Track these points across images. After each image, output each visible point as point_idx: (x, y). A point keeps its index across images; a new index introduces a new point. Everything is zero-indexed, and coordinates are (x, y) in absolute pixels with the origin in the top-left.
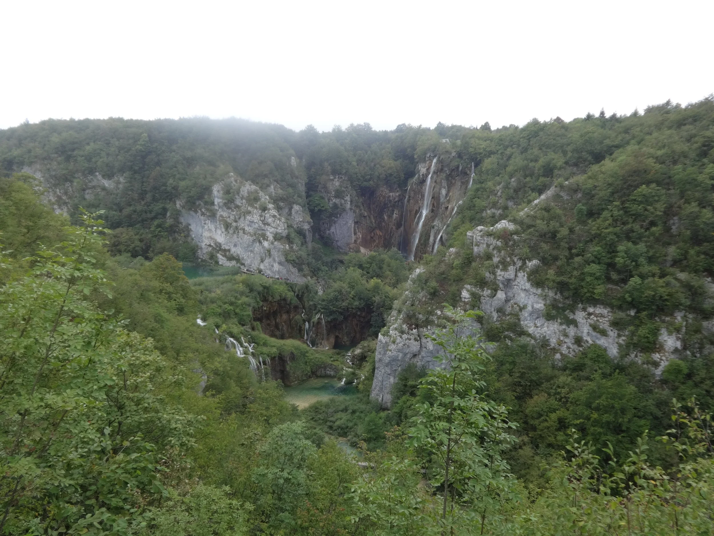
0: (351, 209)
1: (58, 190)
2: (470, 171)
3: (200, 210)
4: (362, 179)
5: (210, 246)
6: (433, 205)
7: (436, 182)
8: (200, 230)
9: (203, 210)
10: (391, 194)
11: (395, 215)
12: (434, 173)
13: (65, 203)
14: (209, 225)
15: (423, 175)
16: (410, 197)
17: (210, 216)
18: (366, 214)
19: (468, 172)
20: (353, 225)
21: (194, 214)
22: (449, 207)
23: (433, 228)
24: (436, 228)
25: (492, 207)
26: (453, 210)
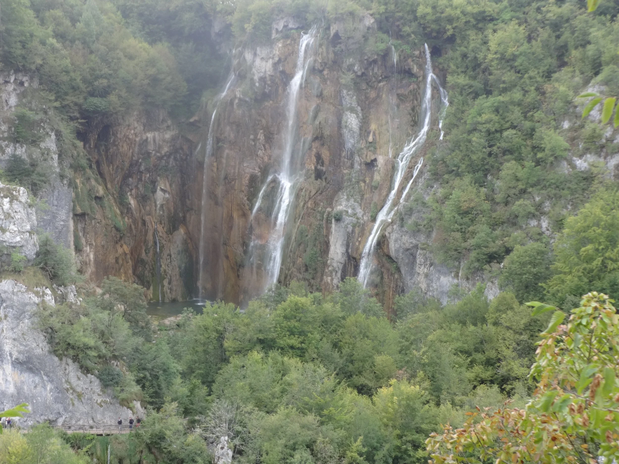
0: (62, 177)
2: (421, 67)
4: (82, 86)
6: (319, 157)
7: (320, 96)
10: (150, 135)
11: (159, 195)
12: (313, 71)
15: (262, 79)
16: (218, 140)
18: (101, 191)
19: (415, 69)
20: (71, 223)
22: (381, 160)
23: (338, 220)
24: (347, 220)
25: (587, 150)
26: (394, 168)
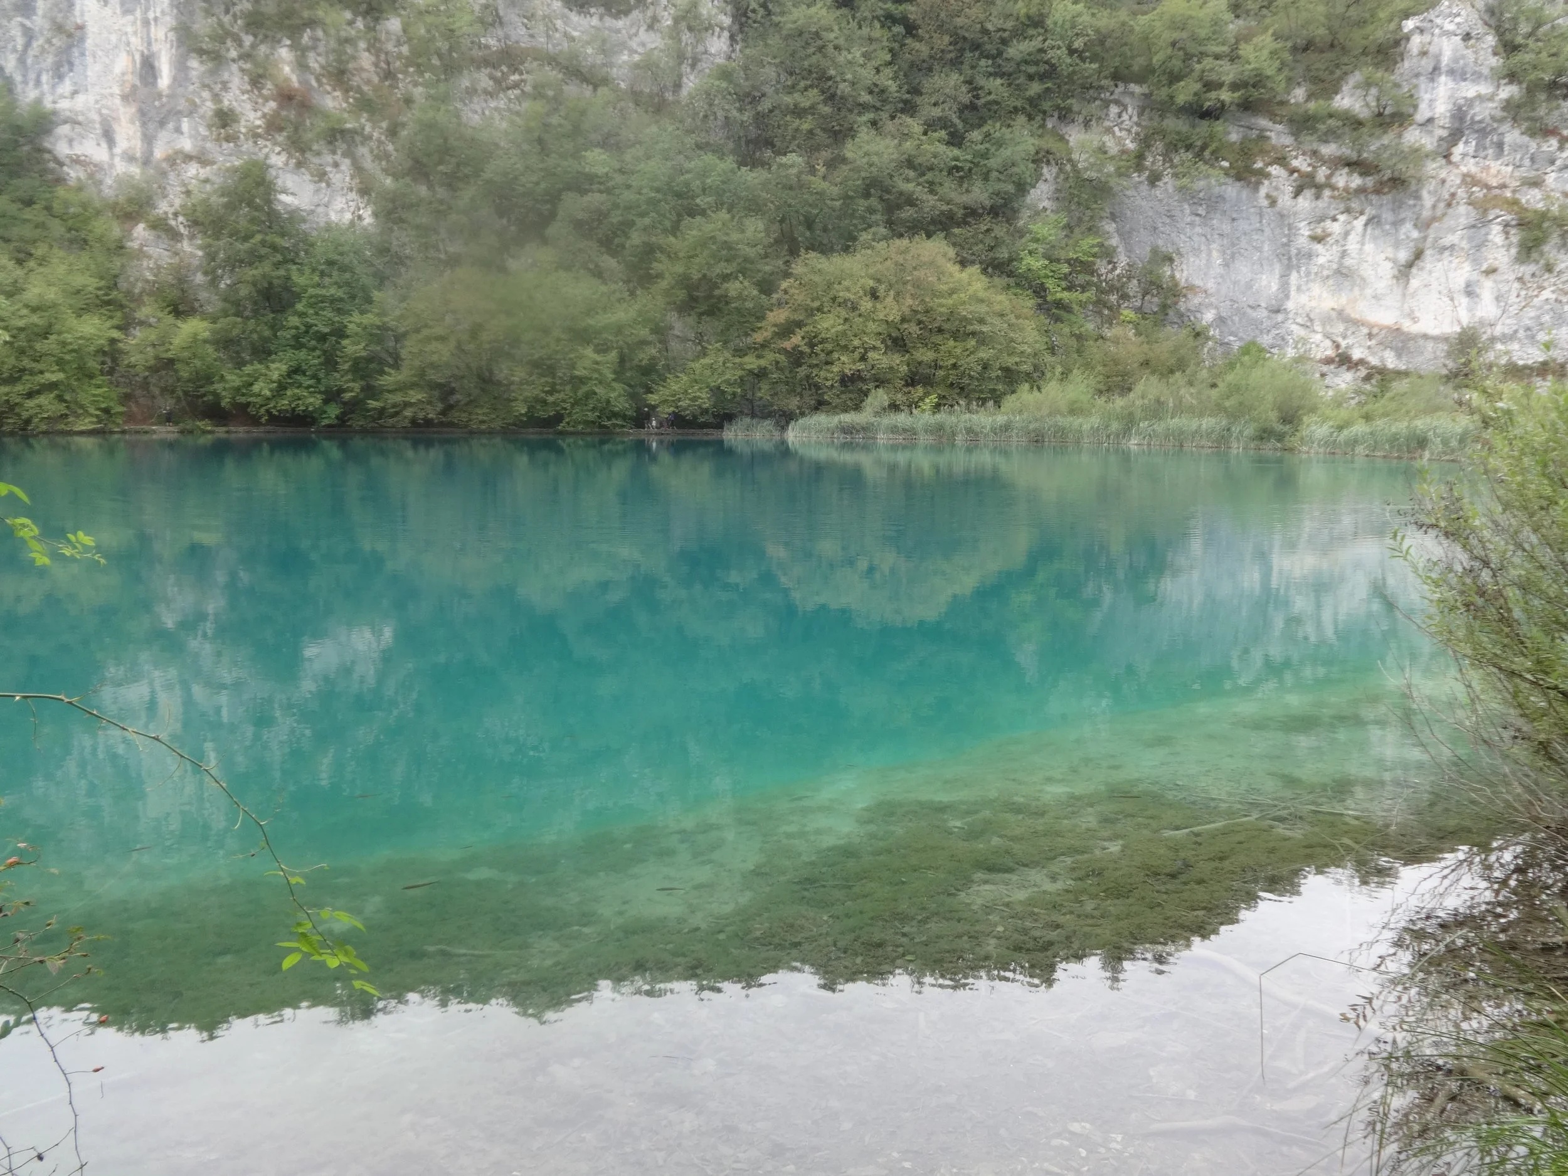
1: (284, 53)
3: (1282, 161)
5: (1344, 360)
8: (1269, 282)
9: (1301, 163)
13: (336, 136)
14: (1352, 244)
17: (1361, 191)
21: (1232, 190)
